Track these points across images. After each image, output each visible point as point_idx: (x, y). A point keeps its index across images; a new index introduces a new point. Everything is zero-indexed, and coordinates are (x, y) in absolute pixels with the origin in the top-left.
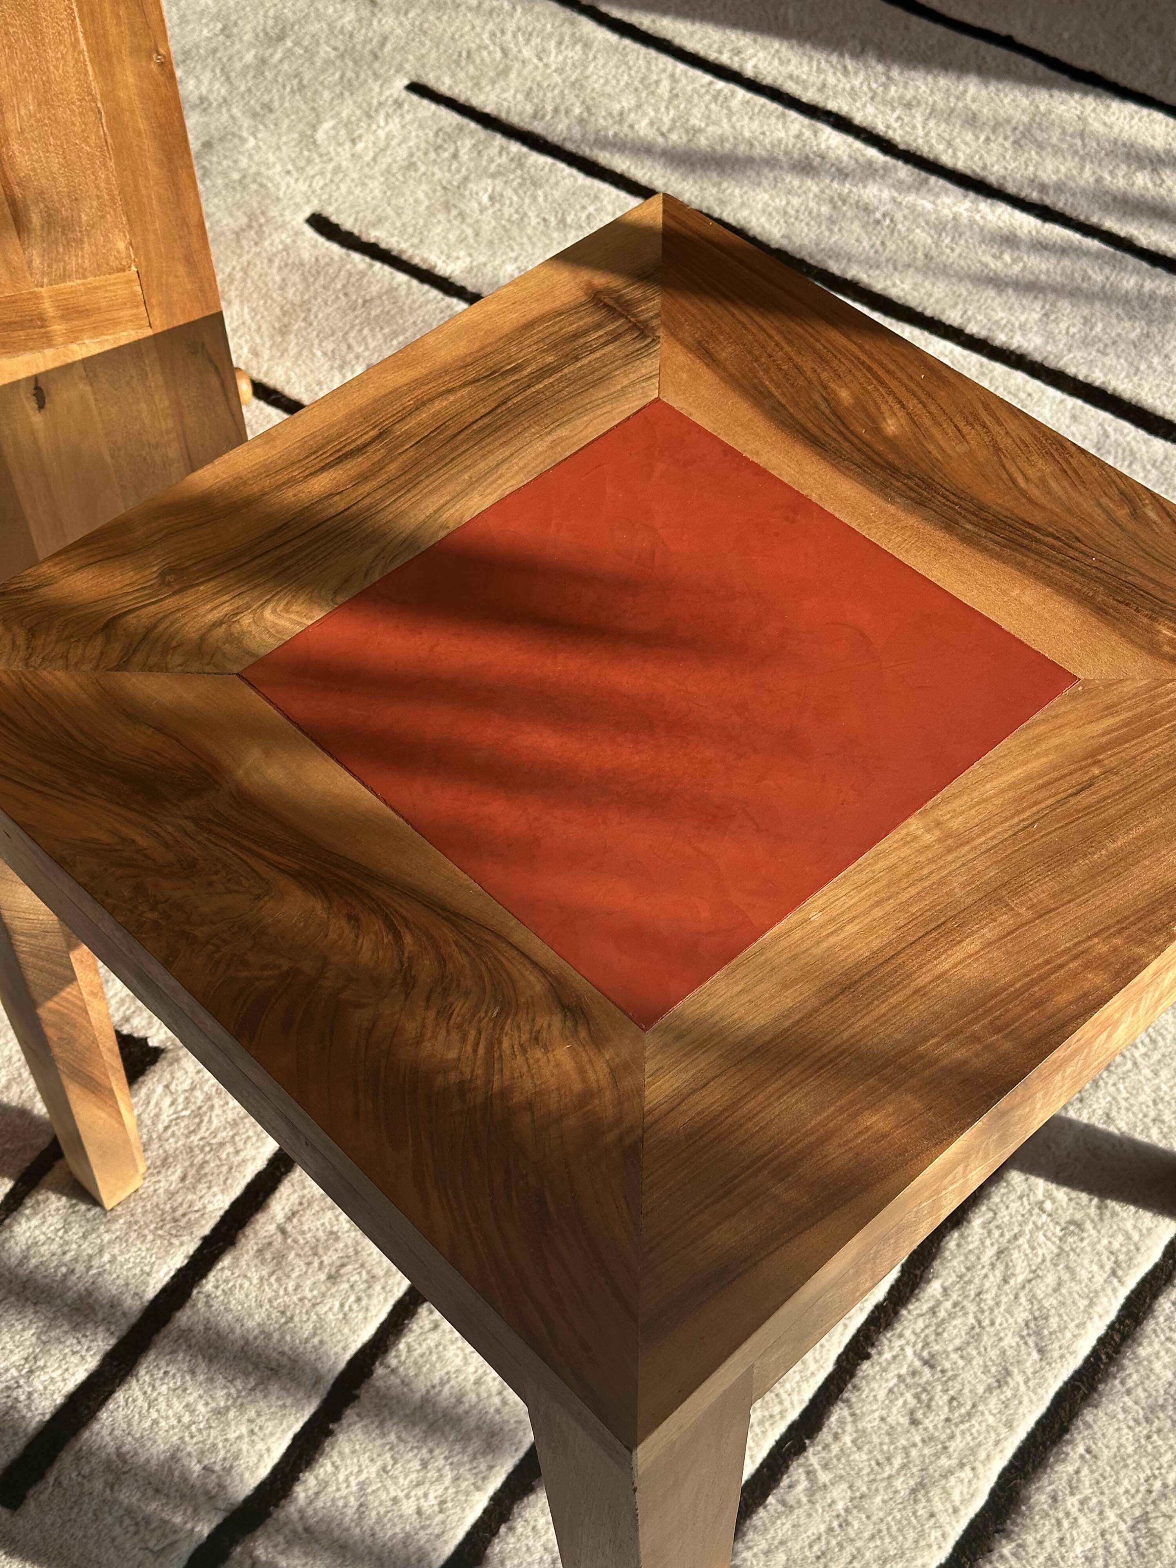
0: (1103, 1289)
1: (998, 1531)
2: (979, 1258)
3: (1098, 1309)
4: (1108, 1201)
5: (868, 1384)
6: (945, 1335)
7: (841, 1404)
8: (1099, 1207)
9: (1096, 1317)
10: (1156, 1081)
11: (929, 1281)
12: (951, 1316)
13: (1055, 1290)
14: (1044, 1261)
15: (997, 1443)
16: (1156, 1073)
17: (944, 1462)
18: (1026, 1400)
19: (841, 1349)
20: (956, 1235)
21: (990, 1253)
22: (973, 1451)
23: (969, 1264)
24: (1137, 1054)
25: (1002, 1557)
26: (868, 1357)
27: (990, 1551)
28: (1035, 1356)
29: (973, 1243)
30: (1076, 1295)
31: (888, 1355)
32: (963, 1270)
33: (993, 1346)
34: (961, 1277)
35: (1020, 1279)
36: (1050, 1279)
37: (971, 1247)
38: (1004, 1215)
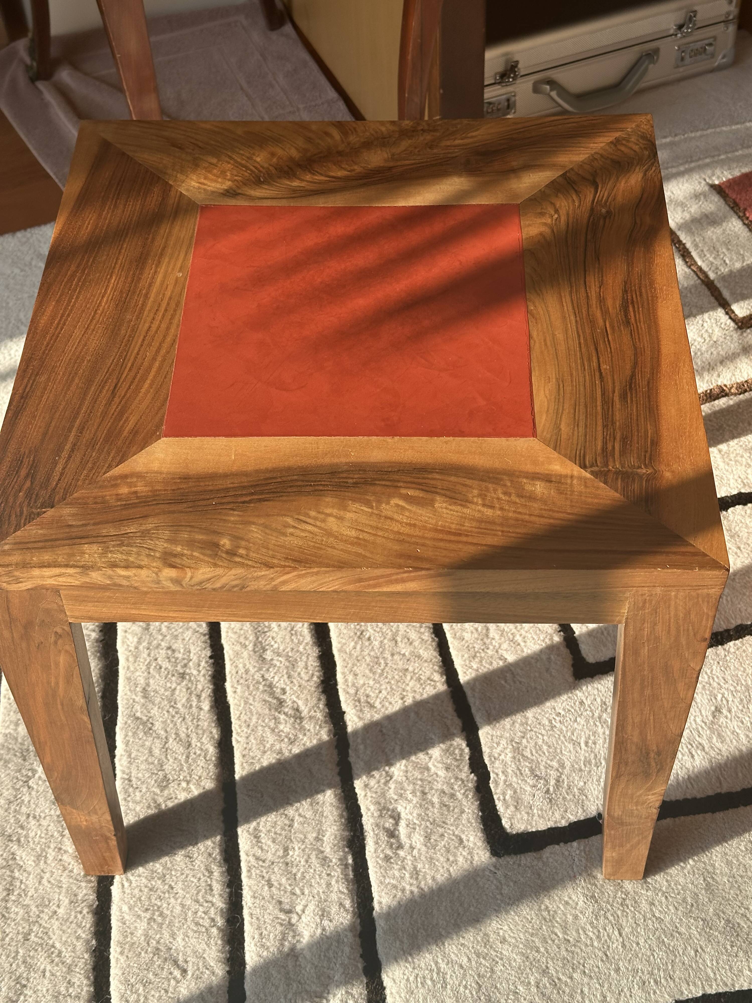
0: (129, 768)
1: (103, 640)
2: (197, 734)
3: (125, 758)
4: (157, 811)
5: (201, 646)
6: (184, 690)
7: (206, 632)
8: (159, 805)
9: (123, 753)
10: (179, 900)
11: (212, 707)
12: (188, 700)
13: (151, 748)
14: (166, 758)
15: (128, 668)
16: (183, 905)
17: (145, 644)
18: (129, 693)
19: (225, 652)
20: (216, 736)
21: (194, 741)
22: (136, 657)
23: (200, 727)
24: (201, 909)
25: (94, 631)
26: (211, 657)
27: (101, 631)
28: (138, 714)
29: (205, 740)
30: (140, 754)
31: (203, 664)
32: (200, 723)
33: (160, 703)
34: (199, 720)
35: (171, 740)
36: (157, 752)
37: (205, 736)
38: (201, 762)
